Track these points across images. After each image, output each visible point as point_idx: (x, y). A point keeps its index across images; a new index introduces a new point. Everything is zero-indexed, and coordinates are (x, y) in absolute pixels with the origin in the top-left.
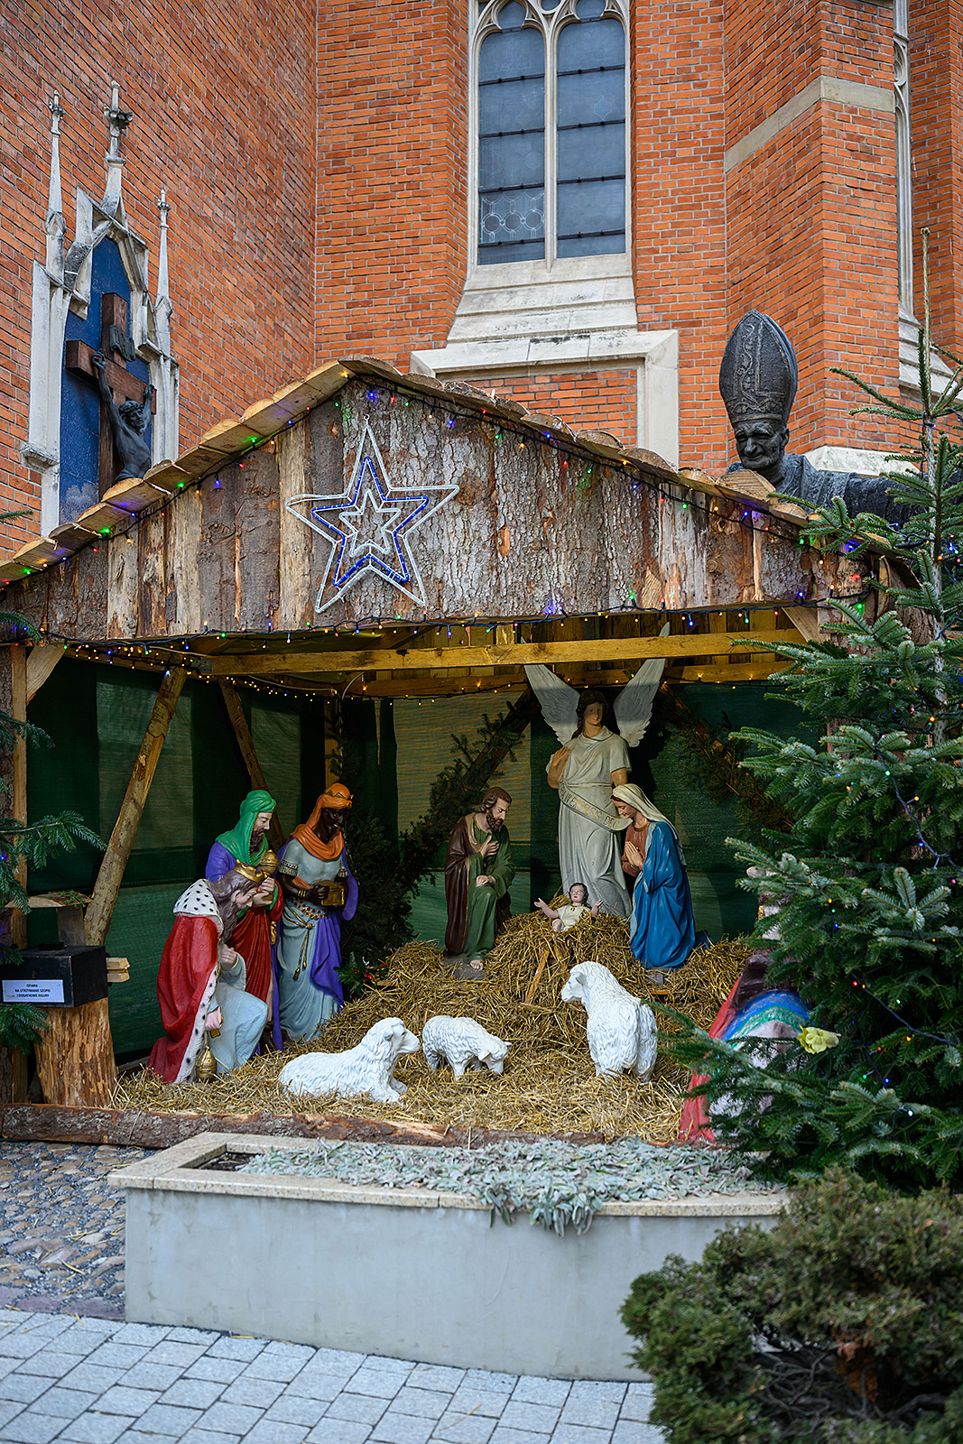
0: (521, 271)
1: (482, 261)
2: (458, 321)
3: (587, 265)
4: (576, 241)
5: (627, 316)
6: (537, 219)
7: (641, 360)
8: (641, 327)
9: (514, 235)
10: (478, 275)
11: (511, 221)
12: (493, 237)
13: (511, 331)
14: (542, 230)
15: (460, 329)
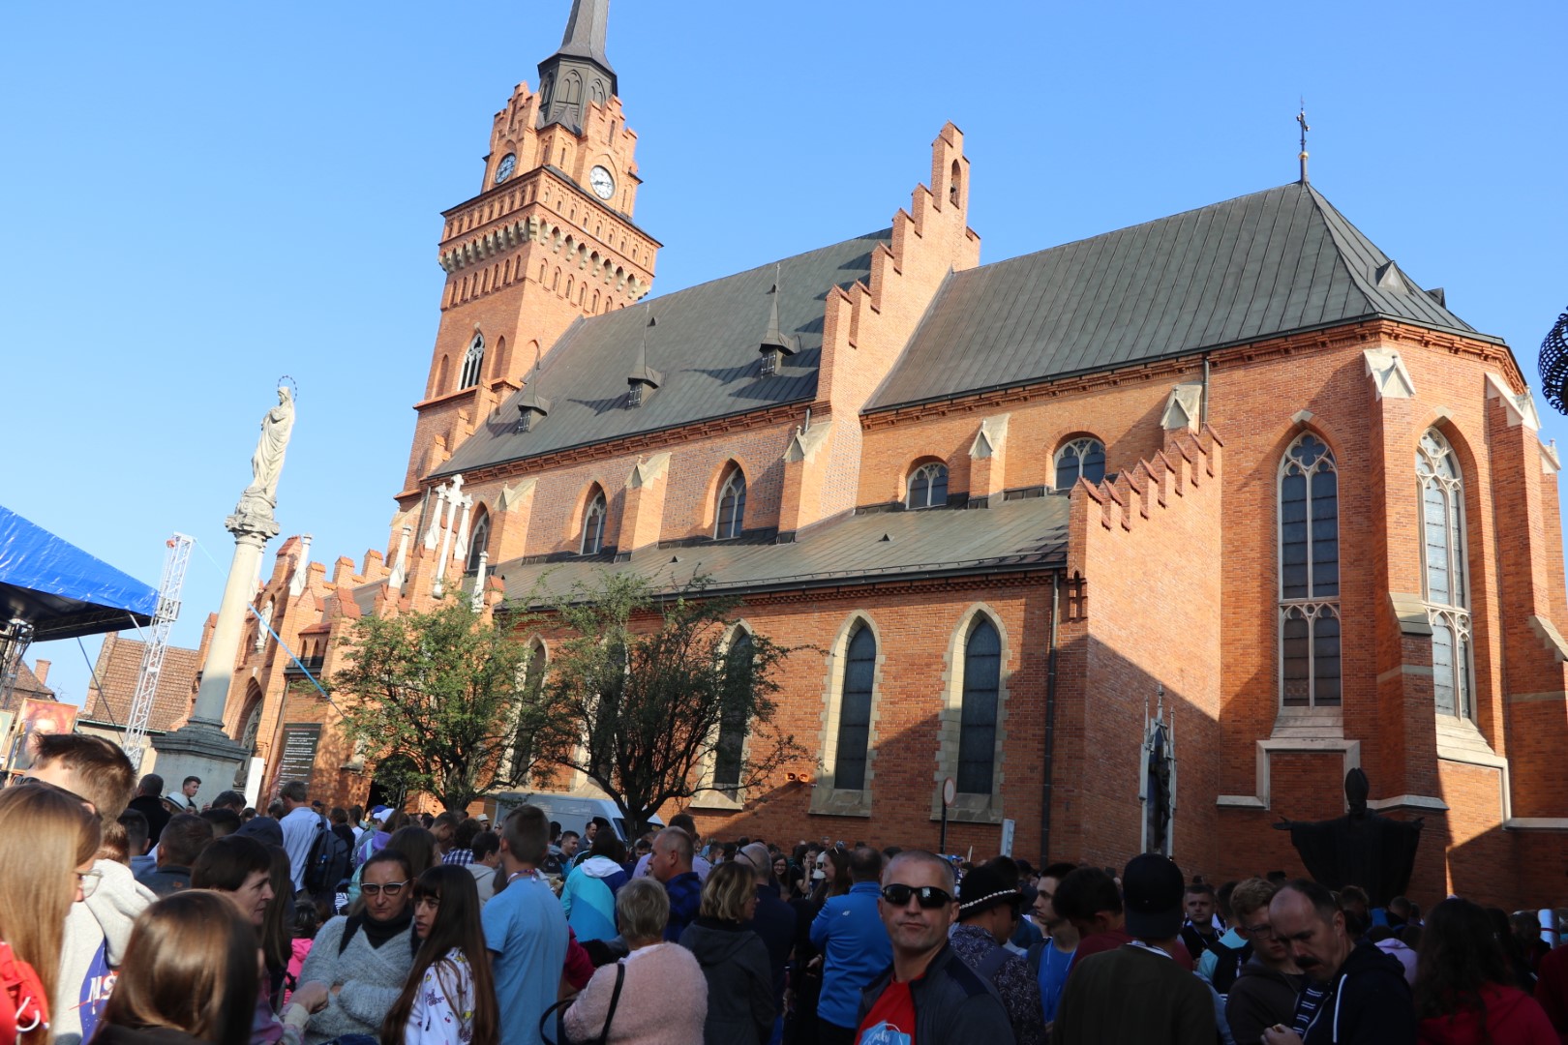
0: (1300, 710)
1: (1285, 705)
2: (1275, 729)
3: (1326, 710)
4: (1321, 700)
5: (1339, 733)
6: (1306, 690)
7: (1344, 751)
8: (1345, 738)
9: (1297, 695)
10: (1283, 711)
11: (1297, 690)
12: (1289, 695)
13: (1295, 735)
14: (1308, 695)
15: (1276, 733)
